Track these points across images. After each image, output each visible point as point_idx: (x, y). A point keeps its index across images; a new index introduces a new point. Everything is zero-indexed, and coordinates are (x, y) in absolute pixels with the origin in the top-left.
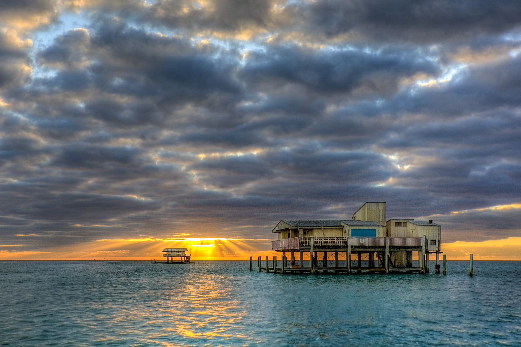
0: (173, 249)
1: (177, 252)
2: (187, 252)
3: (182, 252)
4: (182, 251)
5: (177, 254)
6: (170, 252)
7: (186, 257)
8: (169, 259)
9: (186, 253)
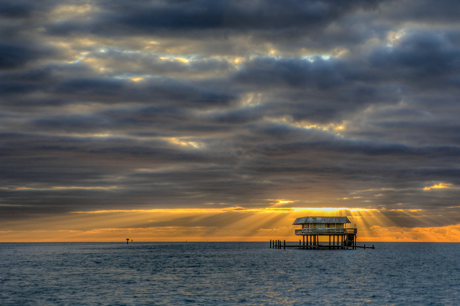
0: (318, 219)
1: (327, 225)
2: (347, 224)
3: (337, 224)
4: (338, 222)
5: (327, 228)
6: (311, 224)
7: (346, 236)
8: (311, 239)
9: (347, 226)
